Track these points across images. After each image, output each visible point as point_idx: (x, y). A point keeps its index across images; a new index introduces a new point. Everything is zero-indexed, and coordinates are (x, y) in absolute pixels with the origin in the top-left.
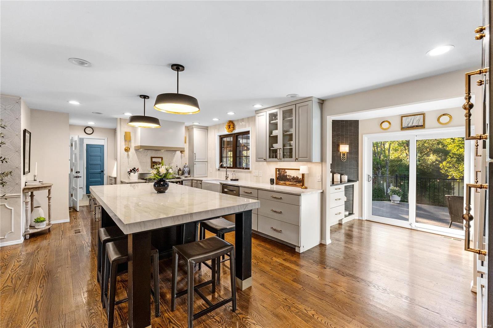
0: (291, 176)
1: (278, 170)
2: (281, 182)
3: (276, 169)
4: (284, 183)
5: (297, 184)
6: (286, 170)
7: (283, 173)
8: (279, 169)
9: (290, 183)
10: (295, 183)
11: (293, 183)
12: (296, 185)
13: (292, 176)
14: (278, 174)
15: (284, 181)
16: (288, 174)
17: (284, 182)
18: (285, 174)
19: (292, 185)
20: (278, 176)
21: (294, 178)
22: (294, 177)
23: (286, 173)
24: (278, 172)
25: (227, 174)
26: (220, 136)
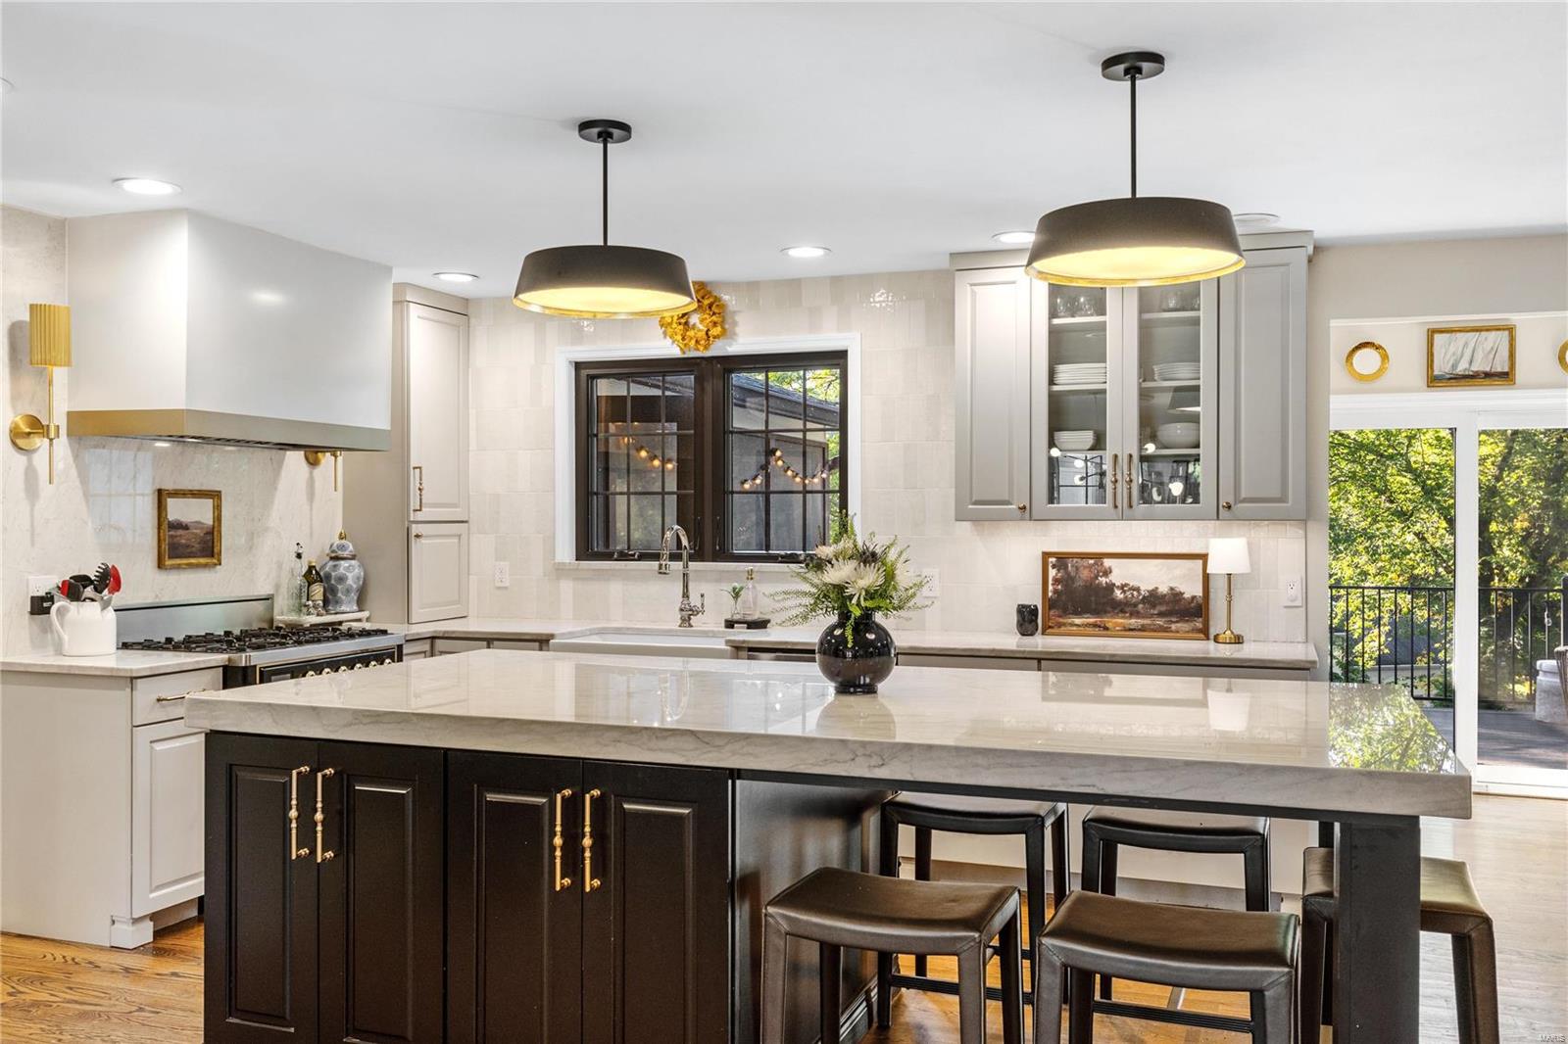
0: (1138, 589)
1: (1053, 560)
2: (1078, 621)
3: (1046, 555)
4: (1095, 625)
5: (1173, 627)
6: (1107, 563)
7: (1085, 574)
8: (1062, 559)
9: (1134, 622)
10: (1160, 622)
11: (1147, 621)
12: (1166, 630)
13: (1146, 587)
14: (1056, 581)
15: (1096, 612)
16: (1116, 578)
17: (1092, 620)
18: (1103, 580)
19: (1143, 629)
20: (1055, 591)
21: (1153, 598)
22: (1153, 593)
23: (1107, 573)
24: (1052, 573)
25: (686, 595)
26: (579, 366)
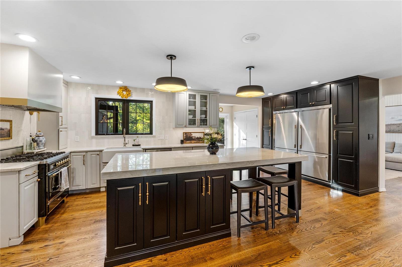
0: (196, 137)
1: (185, 133)
2: (188, 142)
3: (184, 133)
4: (190, 142)
5: (200, 142)
6: (192, 133)
7: (189, 135)
8: (186, 133)
9: (195, 141)
10: (198, 141)
11: (197, 141)
12: (199, 142)
13: (197, 137)
14: (185, 136)
15: (190, 140)
16: (193, 136)
17: (190, 141)
18: (191, 136)
19: (196, 142)
20: (185, 138)
21: (198, 138)
22: (198, 137)
23: (192, 135)
24: (185, 135)
25: (125, 141)
26: (96, 98)
